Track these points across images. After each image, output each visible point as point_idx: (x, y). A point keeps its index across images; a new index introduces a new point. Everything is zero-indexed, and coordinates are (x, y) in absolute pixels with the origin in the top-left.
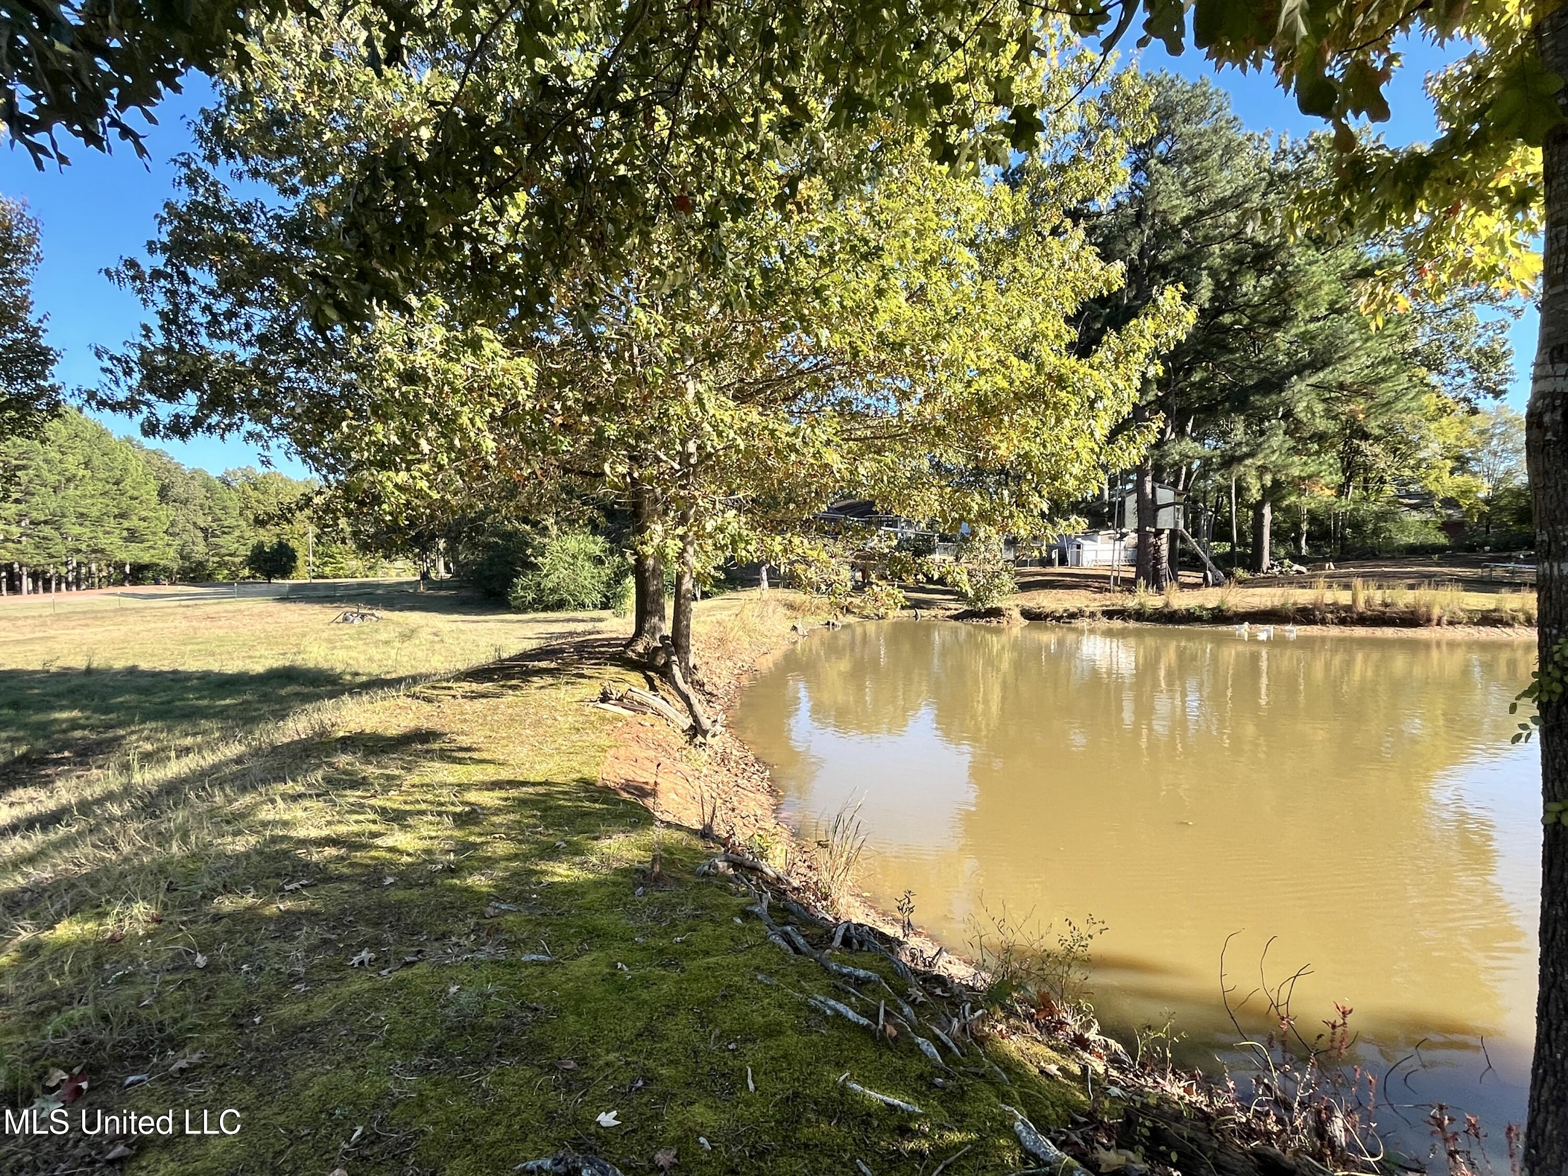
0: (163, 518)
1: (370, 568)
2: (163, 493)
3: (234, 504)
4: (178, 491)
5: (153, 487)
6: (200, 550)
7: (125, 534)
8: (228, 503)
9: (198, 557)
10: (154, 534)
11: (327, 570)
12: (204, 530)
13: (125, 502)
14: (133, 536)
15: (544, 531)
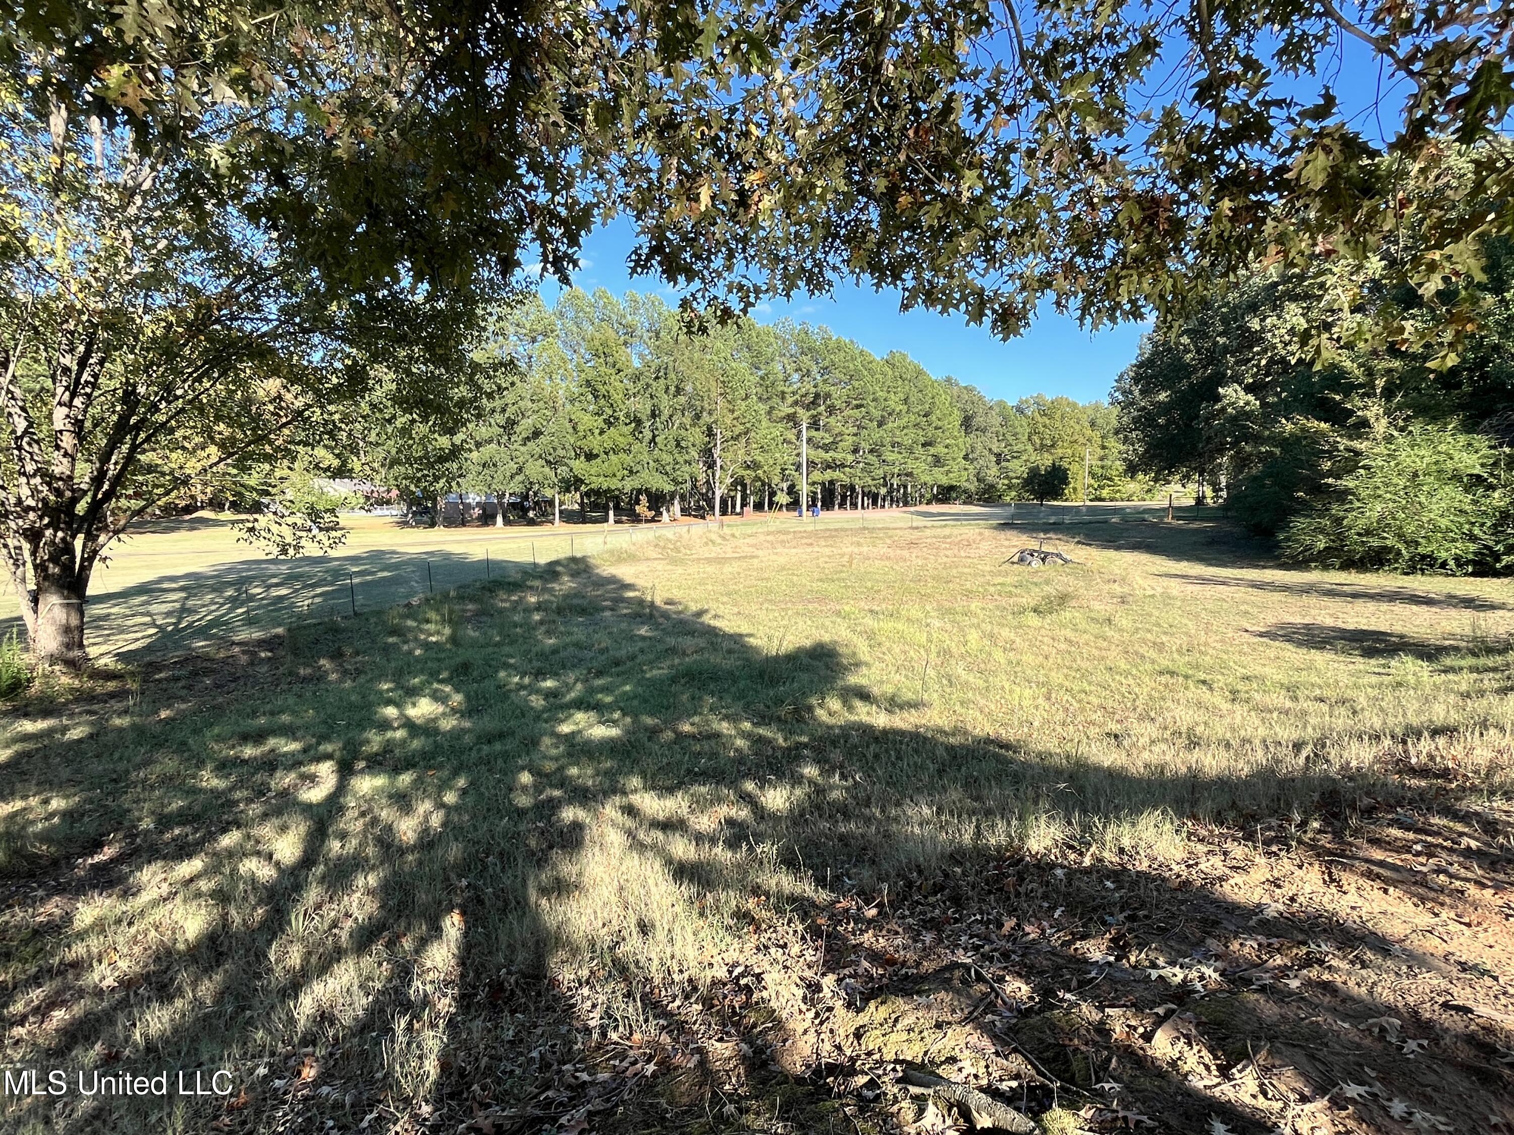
0: (962, 446)
1: (1149, 491)
2: (967, 423)
3: (1024, 431)
4: (978, 421)
5: (957, 418)
6: (992, 473)
7: (930, 459)
8: (1019, 430)
9: (990, 479)
10: (954, 459)
11: (1105, 493)
12: (998, 455)
13: (931, 432)
14: (938, 461)
15: (1362, 427)
